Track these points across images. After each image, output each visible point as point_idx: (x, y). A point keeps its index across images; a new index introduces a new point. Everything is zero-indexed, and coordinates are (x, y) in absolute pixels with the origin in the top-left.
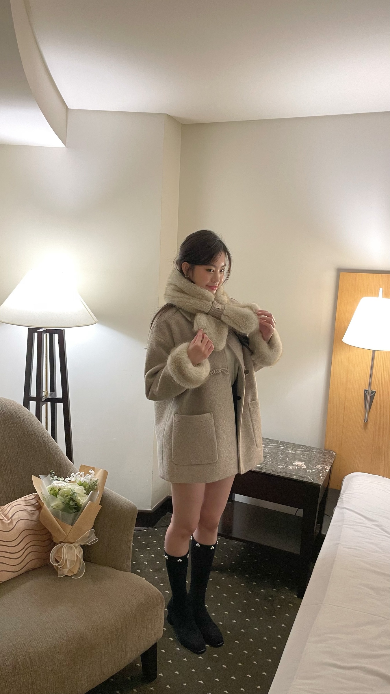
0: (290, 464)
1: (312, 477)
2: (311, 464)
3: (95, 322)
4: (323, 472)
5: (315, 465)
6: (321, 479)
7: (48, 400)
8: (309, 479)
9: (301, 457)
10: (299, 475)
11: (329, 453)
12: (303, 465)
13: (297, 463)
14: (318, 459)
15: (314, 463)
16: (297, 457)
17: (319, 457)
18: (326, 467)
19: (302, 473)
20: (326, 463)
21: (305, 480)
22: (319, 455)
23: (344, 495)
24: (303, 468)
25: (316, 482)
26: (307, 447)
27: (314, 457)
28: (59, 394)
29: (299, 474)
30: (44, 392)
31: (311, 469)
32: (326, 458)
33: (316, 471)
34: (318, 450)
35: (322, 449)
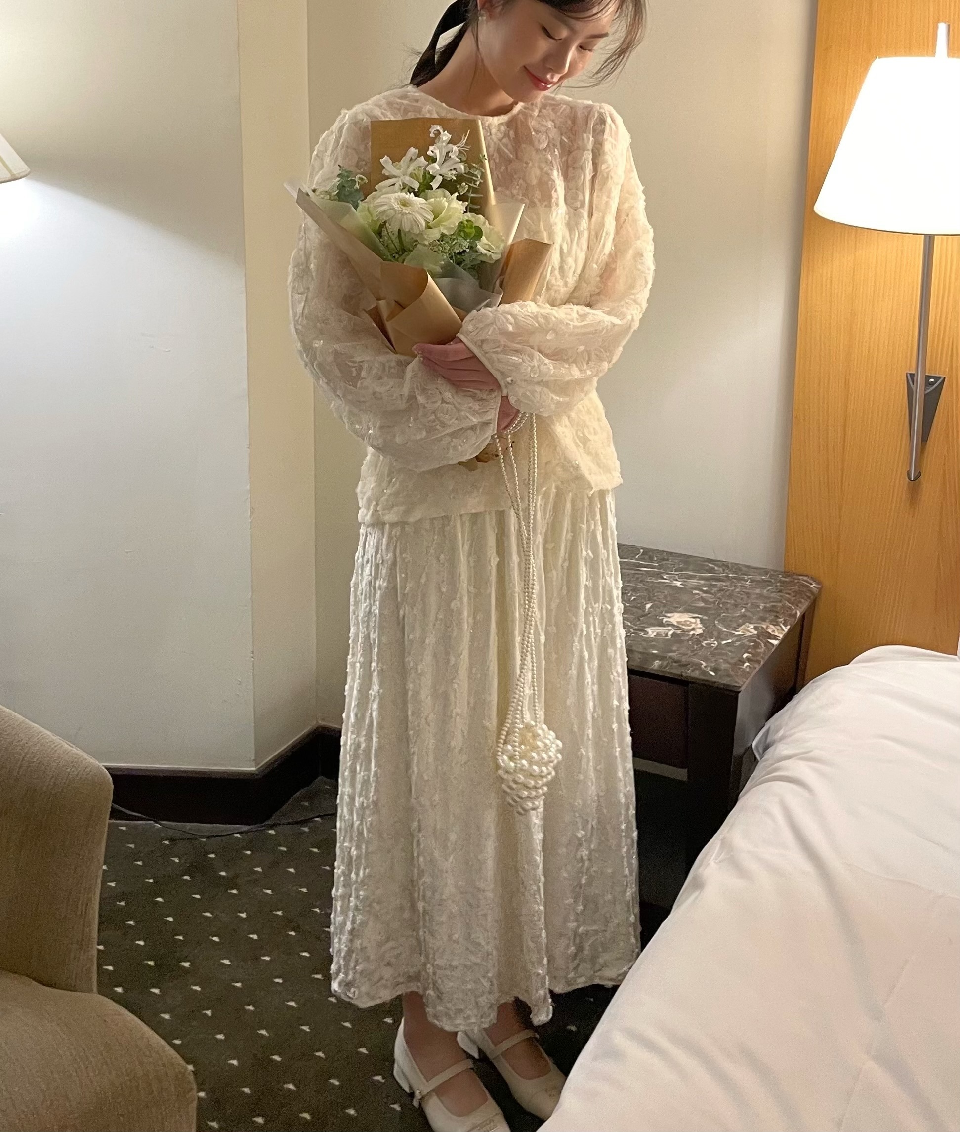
0: (653, 621)
1: (713, 665)
2: (723, 621)
4: (757, 646)
5: (735, 625)
6: (744, 671)
8: (700, 668)
9: (698, 600)
10: (670, 657)
11: (795, 584)
12: (695, 623)
13: (676, 618)
14: (752, 604)
15: (735, 617)
16: (685, 597)
17: (757, 598)
18: (771, 629)
19: (683, 650)
20: (776, 616)
21: (690, 673)
22: (758, 591)
24: (692, 633)
25: (725, 681)
26: (725, 565)
27: (742, 599)
29: (671, 654)
31: (718, 638)
32: (780, 602)
33: (733, 642)
34: (761, 574)
35: (775, 571)
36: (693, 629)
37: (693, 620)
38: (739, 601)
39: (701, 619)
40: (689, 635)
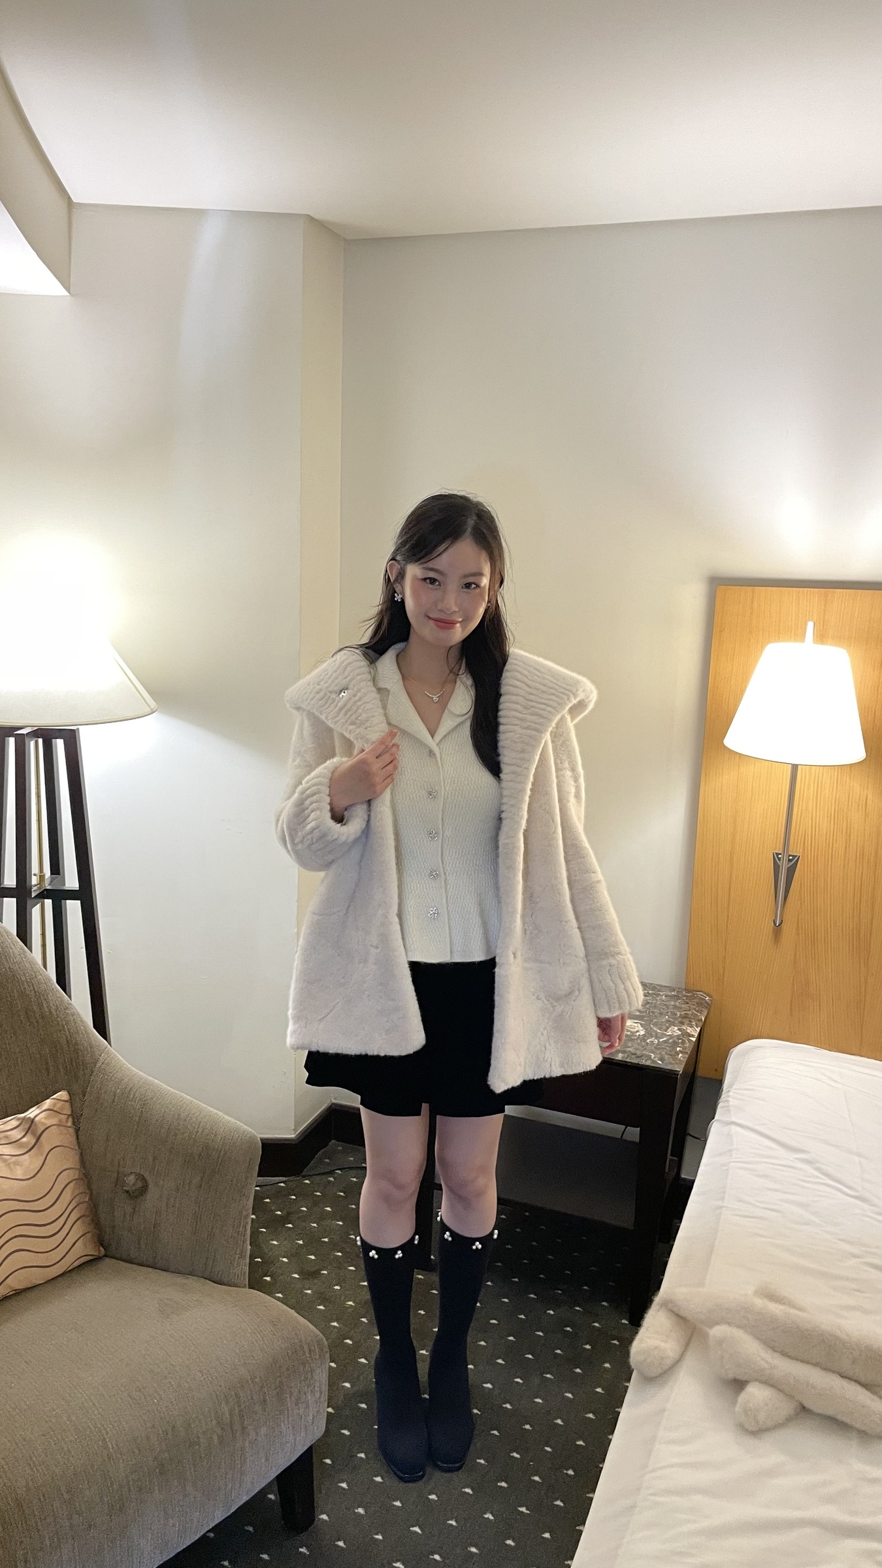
1: (659, 1056)
2: (655, 1024)
3: (152, 709)
4: (683, 1042)
5: (664, 1028)
6: (680, 1060)
7: (44, 894)
8: (651, 1059)
10: (629, 1051)
11: (695, 998)
12: (638, 1027)
14: (671, 1013)
15: (662, 1022)
17: (673, 1009)
18: (689, 1030)
19: (636, 1046)
20: (690, 1021)
21: (643, 1062)
22: (672, 1003)
23: (731, 1094)
24: (638, 1034)
25: (669, 1067)
27: (663, 1009)
28: (71, 881)
29: (628, 1049)
30: (35, 875)
31: (657, 1037)
32: (690, 1010)
33: (668, 1040)
34: (671, 992)
35: (679, 989)
36: (638, 1031)
37: (636, 1025)
38: (662, 1011)
39: (641, 1024)
40: (636, 1036)
